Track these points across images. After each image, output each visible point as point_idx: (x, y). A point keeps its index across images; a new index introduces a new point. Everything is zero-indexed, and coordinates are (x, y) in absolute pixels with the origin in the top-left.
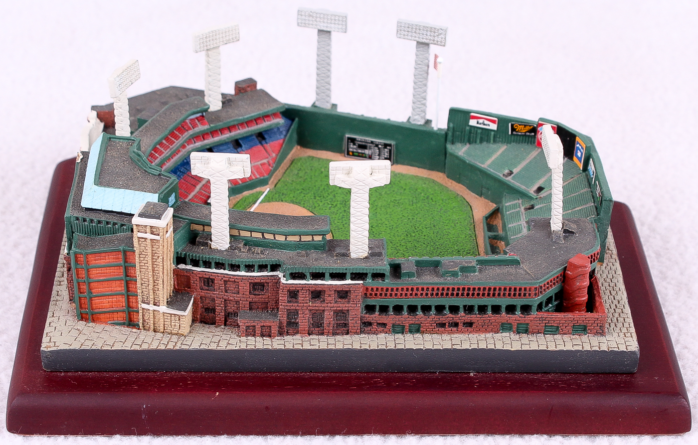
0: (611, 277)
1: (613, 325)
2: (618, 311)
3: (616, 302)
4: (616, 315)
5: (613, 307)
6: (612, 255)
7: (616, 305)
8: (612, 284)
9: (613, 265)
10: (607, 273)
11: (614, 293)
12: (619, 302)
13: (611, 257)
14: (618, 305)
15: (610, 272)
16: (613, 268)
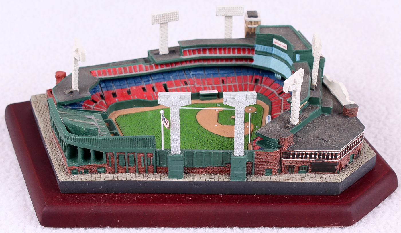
0: (47, 128)
1: (44, 105)
2: (42, 112)
3: (43, 116)
4: (42, 110)
5: (44, 114)
6: (48, 140)
7: (43, 114)
8: (46, 124)
9: (47, 135)
10: (49, 130)
11: (45, 120)
12: (42, 116)
13: (48, 139)
14: (42, 114)
15: (48, 130)
16: (46, 133)
